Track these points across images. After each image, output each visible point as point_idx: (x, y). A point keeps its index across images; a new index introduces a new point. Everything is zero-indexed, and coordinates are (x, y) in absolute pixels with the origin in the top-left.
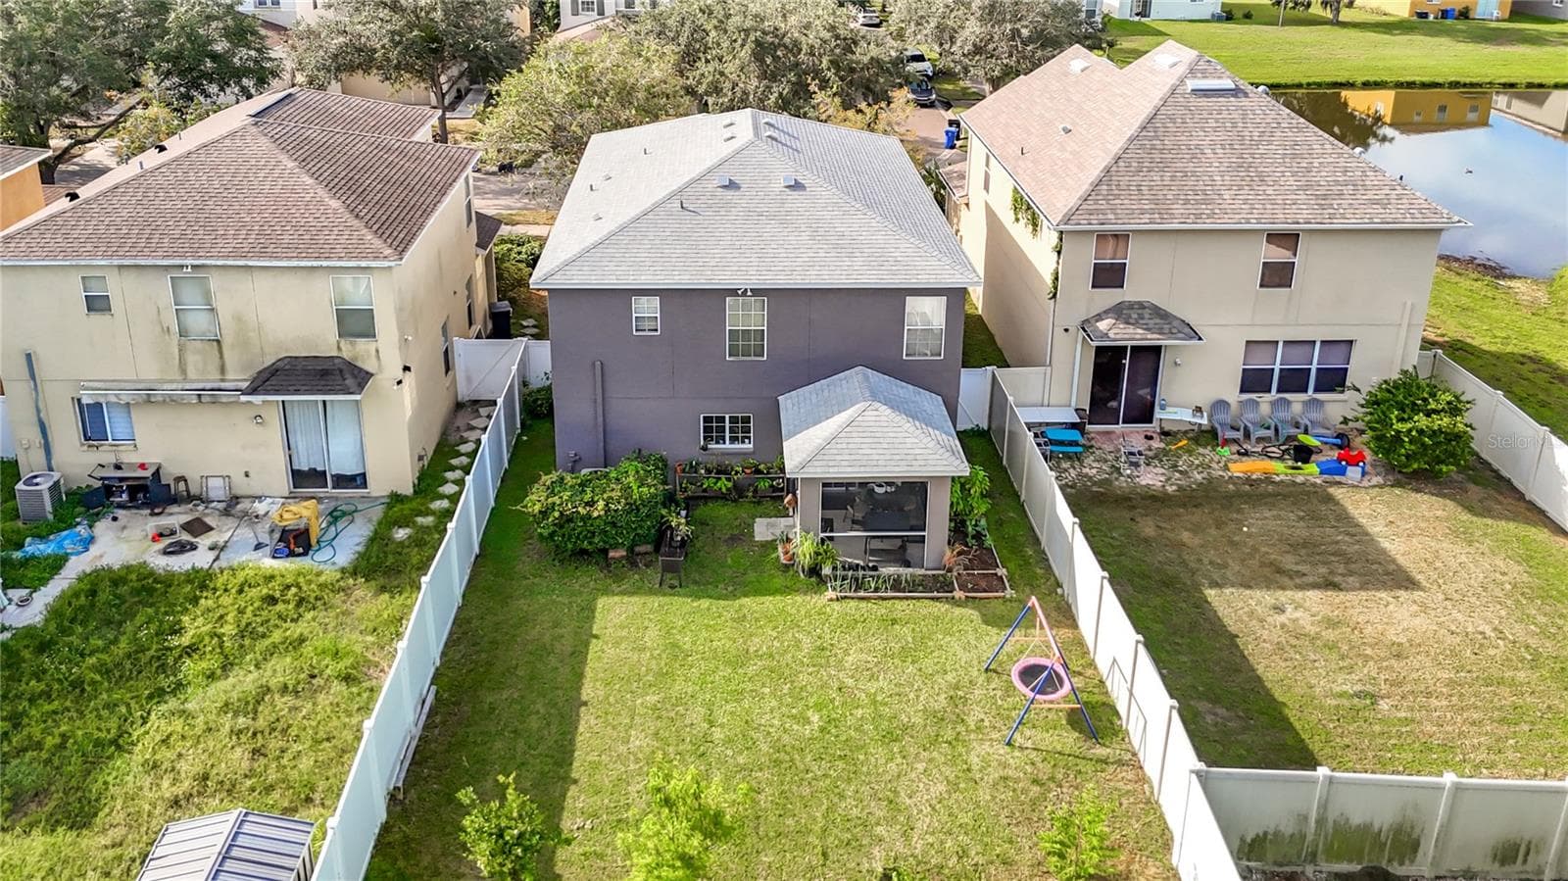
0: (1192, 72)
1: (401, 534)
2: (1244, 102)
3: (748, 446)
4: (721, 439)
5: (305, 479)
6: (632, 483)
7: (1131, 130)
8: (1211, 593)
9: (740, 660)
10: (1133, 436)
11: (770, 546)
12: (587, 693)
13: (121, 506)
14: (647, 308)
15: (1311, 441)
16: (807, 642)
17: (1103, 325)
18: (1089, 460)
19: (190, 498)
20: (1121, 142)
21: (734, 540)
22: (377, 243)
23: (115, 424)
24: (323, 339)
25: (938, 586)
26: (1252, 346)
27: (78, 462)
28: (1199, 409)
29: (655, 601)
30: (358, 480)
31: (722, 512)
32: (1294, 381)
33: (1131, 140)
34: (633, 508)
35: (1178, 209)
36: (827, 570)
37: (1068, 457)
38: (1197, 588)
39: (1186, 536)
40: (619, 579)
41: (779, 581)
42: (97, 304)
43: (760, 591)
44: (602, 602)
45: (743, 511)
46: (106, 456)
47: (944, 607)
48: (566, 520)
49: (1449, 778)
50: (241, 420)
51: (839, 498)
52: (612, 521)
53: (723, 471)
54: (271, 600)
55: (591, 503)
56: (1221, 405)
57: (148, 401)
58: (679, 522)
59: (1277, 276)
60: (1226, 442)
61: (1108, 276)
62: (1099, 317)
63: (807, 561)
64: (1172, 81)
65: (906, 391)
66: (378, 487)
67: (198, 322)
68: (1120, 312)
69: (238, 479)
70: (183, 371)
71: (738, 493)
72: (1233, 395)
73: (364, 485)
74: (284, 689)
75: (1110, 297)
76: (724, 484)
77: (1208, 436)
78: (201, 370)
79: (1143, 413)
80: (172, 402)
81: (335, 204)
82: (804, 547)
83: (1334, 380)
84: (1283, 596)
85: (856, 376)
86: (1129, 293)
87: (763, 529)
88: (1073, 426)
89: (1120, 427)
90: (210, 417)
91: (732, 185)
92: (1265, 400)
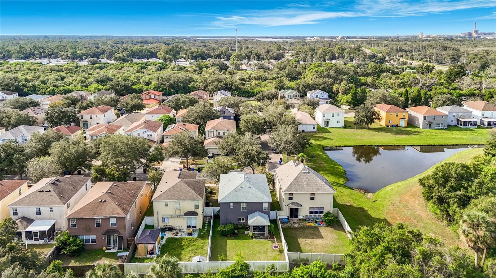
0: (303, 170)
1: (202, 233)
2: (309, 174)
3: (244, 222)
4: (240, 221)
5: (189, 227)
6: (230, 227)
7: (294, 179)
8: (298, 239)
9: (244, 246)
10: (295, 220)
11: (247, 234)
12: (227, 249)
13: (167, 230)
14: (232, 205)
15: (318, 221)
16: (251, 245)
17: (290, 205)
18: (289, 223)
19: (175, 229)
20: (292, 180)
21: (242, 234)
22: (200, 197)
23: (166, 220)
24: (192, 209)
25: (267, 239)
26: (311, 208)
27: (162, 225)
28: (303, 216)
29: (233, 240)
30: (195, 227)
31: (241, 230)
32: (317, 212)
33: (294, 180)
34: (231, 229)
35: (299, 190)
36: (254, 237)
37: (286, 223)
38: (297, 238)
39: (298, 233)
40: (229, 238)
41: (248, 238)
42: (167, 205)
43: (245, 239)
44: (227, 241)
45: (243, 231)
46: (165, 224)
47: (267, 241)
48: (223, 231)
49: (311, 253)
50: (182, 219)
51: (256, 228)
52: (228, 230)
53: (241, 225)
54: (190, 241)
55: (226, 229)
56: (307, 216)
57: (172, 217)
58: (236, 231)
59: (312, 198)
60: (307, 221)
61: (291, 199)
62: (290, 204)
63: (251, 236)
64: (300, 171)
65: (263, 214)
66: (198, 228)
67: (178, 207)
68: (292, 203)
69: (181, 227)
70: (176, 213)
71: (243, 228)
72: (309, 214)
73: (196, 227)
74: (195, 249)
75: (291, 201)
76: (241, 227)
77: (304, 220)
78: (178, 213)
79: (296, 216)
80: (175, 217)
81: (194, 192)
82: (251, 234)
83: (322, 212)
84: (307, 239)
85: (257, 213)
86: (293, 201)
87: (246, 233)
88: (287, 219)
89: (294, 219)
90: (178, 219)
91: (242, 188)
92: (313, 215)
